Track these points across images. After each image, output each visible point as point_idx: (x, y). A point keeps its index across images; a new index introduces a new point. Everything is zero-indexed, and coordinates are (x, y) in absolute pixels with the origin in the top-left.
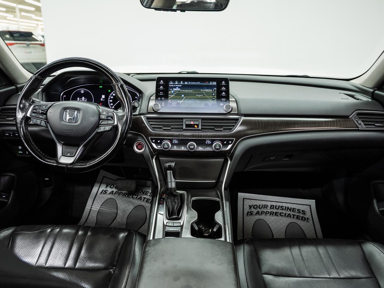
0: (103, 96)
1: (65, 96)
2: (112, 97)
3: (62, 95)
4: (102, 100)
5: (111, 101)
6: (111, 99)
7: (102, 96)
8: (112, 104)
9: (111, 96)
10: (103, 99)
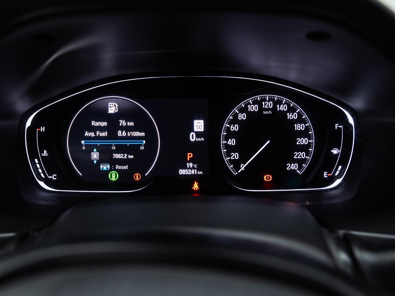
0: (199, 125)
1: (43, 129)
2: (235, 128)
3: (28, 123)
4: (193, 138)
5: (232, 142)
6: (230, 135)
7: (196, 122)
8: (235, 156)
9: (232, 122)
10: (198, 134)
